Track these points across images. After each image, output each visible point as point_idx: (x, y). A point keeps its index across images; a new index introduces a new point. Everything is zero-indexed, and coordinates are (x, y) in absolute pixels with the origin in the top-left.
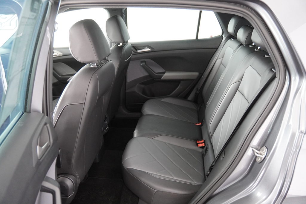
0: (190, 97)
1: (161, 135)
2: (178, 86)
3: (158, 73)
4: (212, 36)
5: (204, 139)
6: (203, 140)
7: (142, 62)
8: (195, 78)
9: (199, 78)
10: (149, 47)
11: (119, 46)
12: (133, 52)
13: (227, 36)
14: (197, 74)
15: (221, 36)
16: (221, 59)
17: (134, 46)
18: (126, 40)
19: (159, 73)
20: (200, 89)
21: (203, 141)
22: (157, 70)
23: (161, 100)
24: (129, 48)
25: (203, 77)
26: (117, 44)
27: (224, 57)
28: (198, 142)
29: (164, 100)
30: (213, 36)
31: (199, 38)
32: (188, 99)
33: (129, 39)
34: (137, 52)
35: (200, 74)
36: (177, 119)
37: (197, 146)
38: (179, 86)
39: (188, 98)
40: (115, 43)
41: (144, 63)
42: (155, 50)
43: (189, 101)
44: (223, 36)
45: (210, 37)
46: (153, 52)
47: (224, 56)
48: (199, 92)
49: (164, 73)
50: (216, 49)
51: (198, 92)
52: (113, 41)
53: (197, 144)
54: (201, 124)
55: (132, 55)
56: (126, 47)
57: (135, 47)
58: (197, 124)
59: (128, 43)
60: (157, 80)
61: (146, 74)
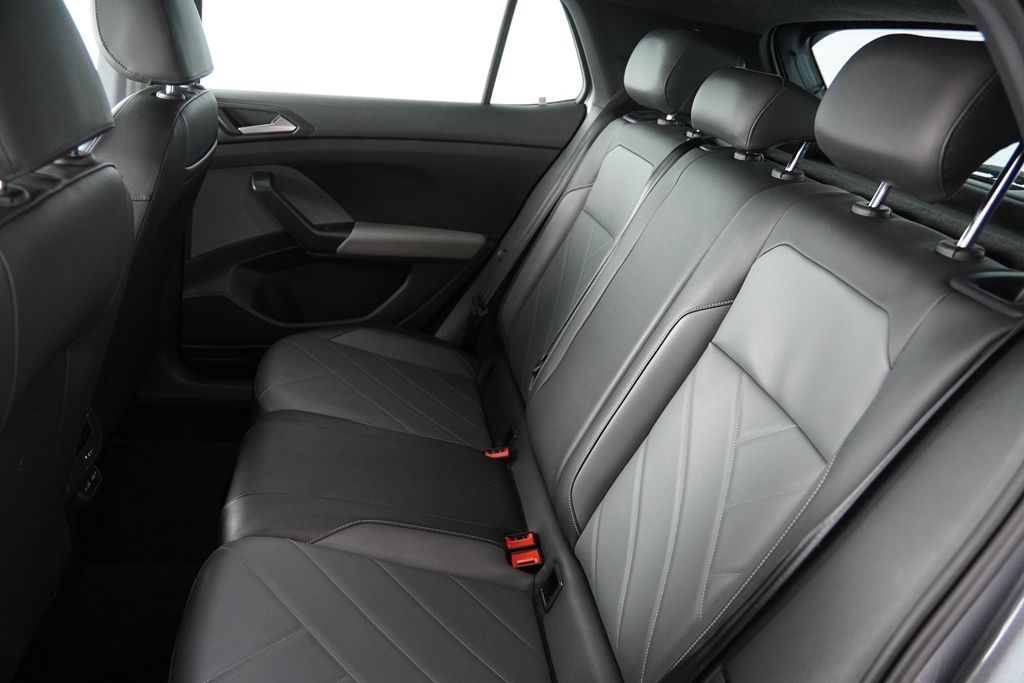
0: (448, 329)
1: (353, 521)
2: (403, 283)
3: (321, 228)
4: (544, 99)
5: (533, 527)
6: (531, 535)
7: (259, 176)
8: (469, 255)
9: (486, 255)
10: (290, 116)
11: (160, 95)
12: (220, 132)
13: (604, 106)
14: (476, 239)
15: (578, 101)
16: (582, 192)
17: (227, 105)
18: (194, 74)
19: (327, 225)
20: (490, 302)
21: (529, 540)
22: (321, 214)
23: (334, 340)
24: (206, 115)
25: (500, 253)
26: (148, 86)
27: (595, 184)
28: (512, 544)
29: (345, 339)
30: (548, 101)
31: (495, 100)
32: (439, 335)
33: (206, 73)
34: (241, 134)
35: (489, 240)
36: (411, 431)
37: (509, 562)
38: (405, 285)
39: (435, 332)
40: (142, 80)
41: (266, 184)
42: (317, 131)
43: (439, 342)
44: (589, 103)
45: (537, 102)
46: (305, 138)
47: (593, 182)
48: (485, 312)
49: (349, 228)
50: (558, 152)
51: (482, 313)
52: (131, 68)
53: (509, 555)
54: (510, 453)
55: (218, 144)
56: (194, 107)
57: (234, 111)
58: (490, 452)
59: (201, 88)
60: (319, 255)
61: (272, 227)
